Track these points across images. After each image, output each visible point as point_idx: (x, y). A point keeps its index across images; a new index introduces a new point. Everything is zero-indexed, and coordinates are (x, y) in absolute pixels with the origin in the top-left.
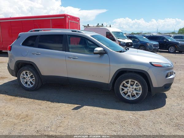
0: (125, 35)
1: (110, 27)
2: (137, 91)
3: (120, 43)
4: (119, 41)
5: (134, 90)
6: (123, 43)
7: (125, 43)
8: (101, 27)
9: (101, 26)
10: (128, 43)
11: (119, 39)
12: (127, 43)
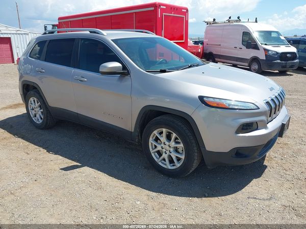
0: (282, 38)
1: (256, 22)
2: (179, 153)
3: (267, 54)
4: (265, 50)
5: (172, 150)
6: (274, 54)
7: (277, 53)
8: (235, 23)
9: (237, 21)
10: (285, 54)
11: (266, 44)
12: (283, 53)
